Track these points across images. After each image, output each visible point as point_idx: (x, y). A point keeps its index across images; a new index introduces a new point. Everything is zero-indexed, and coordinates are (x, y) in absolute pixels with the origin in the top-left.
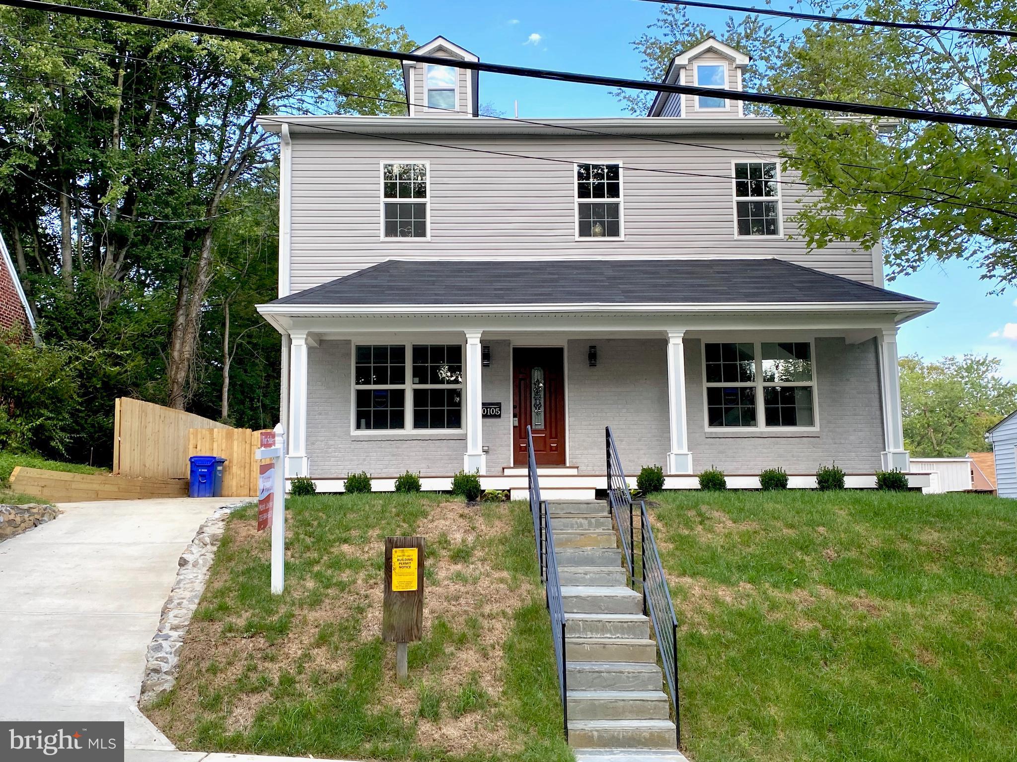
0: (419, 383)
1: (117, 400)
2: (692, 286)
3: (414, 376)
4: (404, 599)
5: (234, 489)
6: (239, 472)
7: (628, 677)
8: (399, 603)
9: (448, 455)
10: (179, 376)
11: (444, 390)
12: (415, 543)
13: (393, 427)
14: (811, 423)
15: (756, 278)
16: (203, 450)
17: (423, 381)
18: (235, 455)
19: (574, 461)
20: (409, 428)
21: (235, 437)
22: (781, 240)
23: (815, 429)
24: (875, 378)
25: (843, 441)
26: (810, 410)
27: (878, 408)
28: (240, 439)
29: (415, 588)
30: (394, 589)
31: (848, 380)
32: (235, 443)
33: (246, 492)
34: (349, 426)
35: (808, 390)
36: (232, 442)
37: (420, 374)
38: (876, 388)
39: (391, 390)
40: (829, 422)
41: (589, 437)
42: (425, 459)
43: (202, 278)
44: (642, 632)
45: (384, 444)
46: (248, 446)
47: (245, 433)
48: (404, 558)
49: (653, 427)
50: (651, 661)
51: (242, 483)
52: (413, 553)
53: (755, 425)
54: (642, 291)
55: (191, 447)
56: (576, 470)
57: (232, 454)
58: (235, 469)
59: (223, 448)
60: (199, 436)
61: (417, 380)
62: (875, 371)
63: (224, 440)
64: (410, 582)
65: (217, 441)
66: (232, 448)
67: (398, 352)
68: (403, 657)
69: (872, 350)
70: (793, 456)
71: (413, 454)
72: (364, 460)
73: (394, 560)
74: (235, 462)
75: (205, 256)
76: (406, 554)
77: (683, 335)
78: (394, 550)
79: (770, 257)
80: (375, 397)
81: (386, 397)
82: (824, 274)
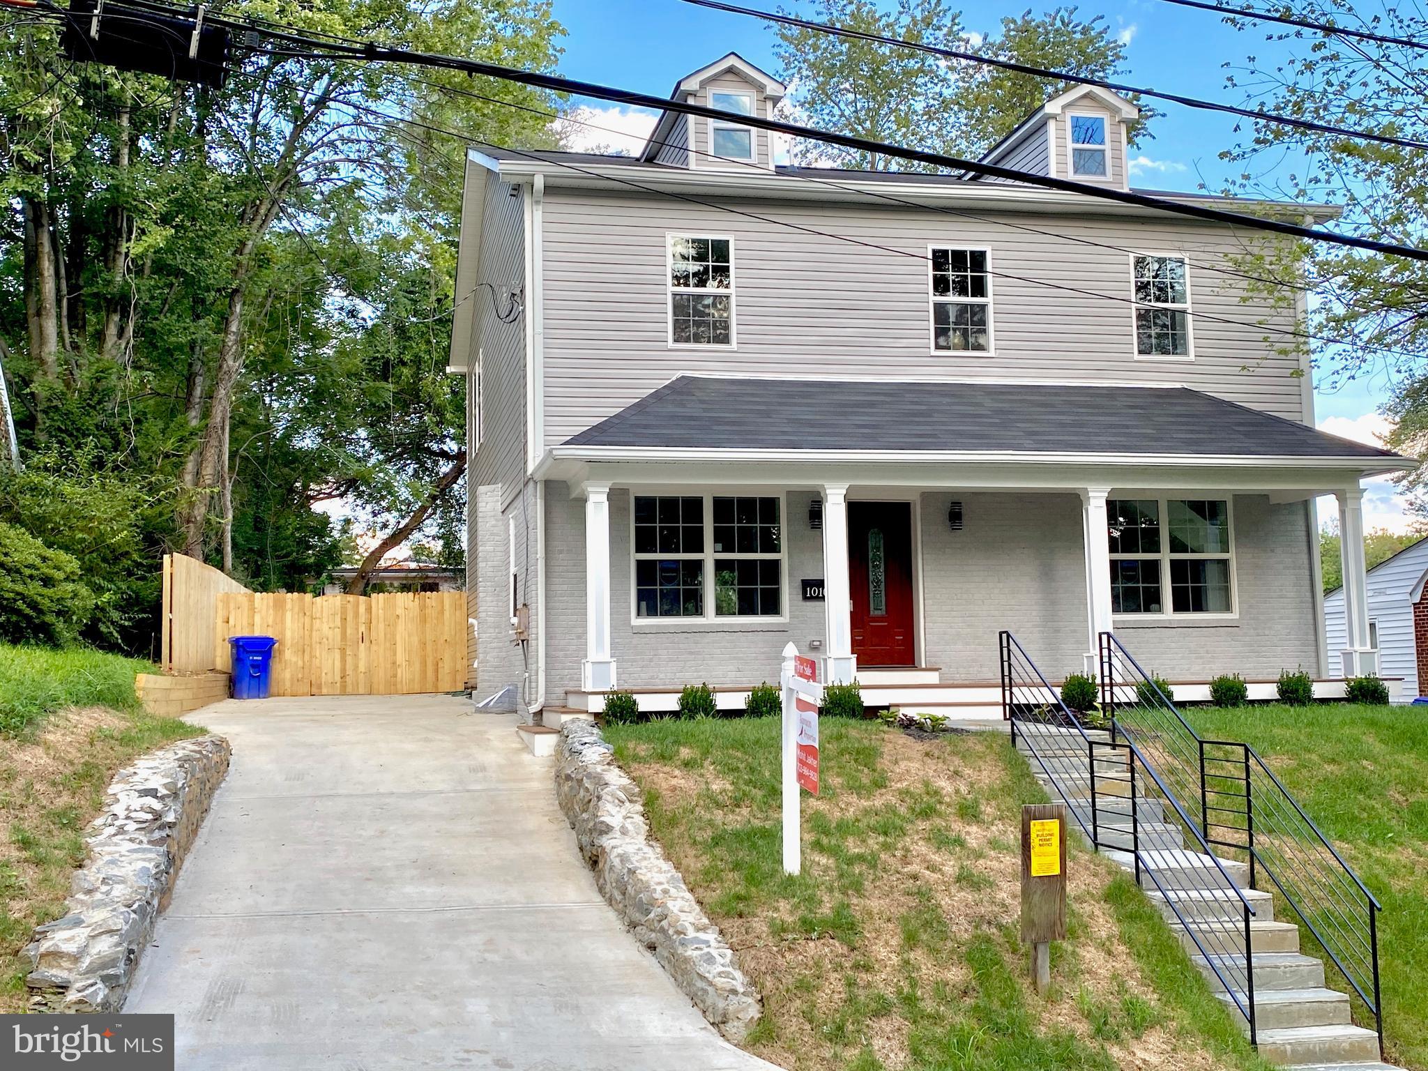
0: (723, 551)
1: (166, 558)
2: (1111, 426)
3: (716, 541)
4: (1045, 887)
5: (288, 684)
6: (294, 659)
7: (1285, 972)
8: (1039, 892)
9: (763, 653)
10: (196, 512)
11: (755, 561)
12: (1055, 813)
13: (687, 613)
14: (1227, 608)
15: (1178, 416)
16: (238, 628)
17: (728, 548)
18: (288, 634)
19: (933, 660)
20: (710, 617)
21: (289, 606)
22: (1191, 363)
23: (1234, 616)
24: (1305, 549)
25: (1267, 632)
26: (1226, 590)
27: (1308, 588)
28: (296, 610)
29: (1057, 872)
30: (1034, 874)
31: (1272, 551)
32: (289, 615)
33: (307, 689)
34: (629, 613)
35: (1224, 563)
36: (283, 616)
37: (724, 539)
38: (1306, 562)
39: (684, 561)
40: (1251, 607)
41: (951, 627)
42: (735, 658)
43: (231, 363)
44: (1264, 912)
45: (677, 637)
46: (307, 620)
47: (302, 600)
48: (1045, 832)
49: (1034, 613)
50: (1294, 950)
51: (300, 676)
52: (1054, 825)
53: (1160, 610)
54: (1050, 434)
55: (219, 621)
56: (936, 674)
57: (283, 633)
58: (288, 655)
59: (270, 623)
60: (232, 606)
61: (719, 546)
62: (1304, 538)
63: (271, 611)
64: (1051, 865)
65: (260, 612)
66: (283, 621)
67: (693, 506)
68: (1044, 961)
69: (1302, 512)
70: (1207, 652)
71: (718, 651)
72: (651, 660)
73: (1033, 835)
74: (288, 642)
75: (234, 328)
76: (1047, 827)
77: (1106, 495)
78: (1032, 822)
79: (1178, 385)
80: (662, 570)
81: (677, 570)
82: (1249, 411)
